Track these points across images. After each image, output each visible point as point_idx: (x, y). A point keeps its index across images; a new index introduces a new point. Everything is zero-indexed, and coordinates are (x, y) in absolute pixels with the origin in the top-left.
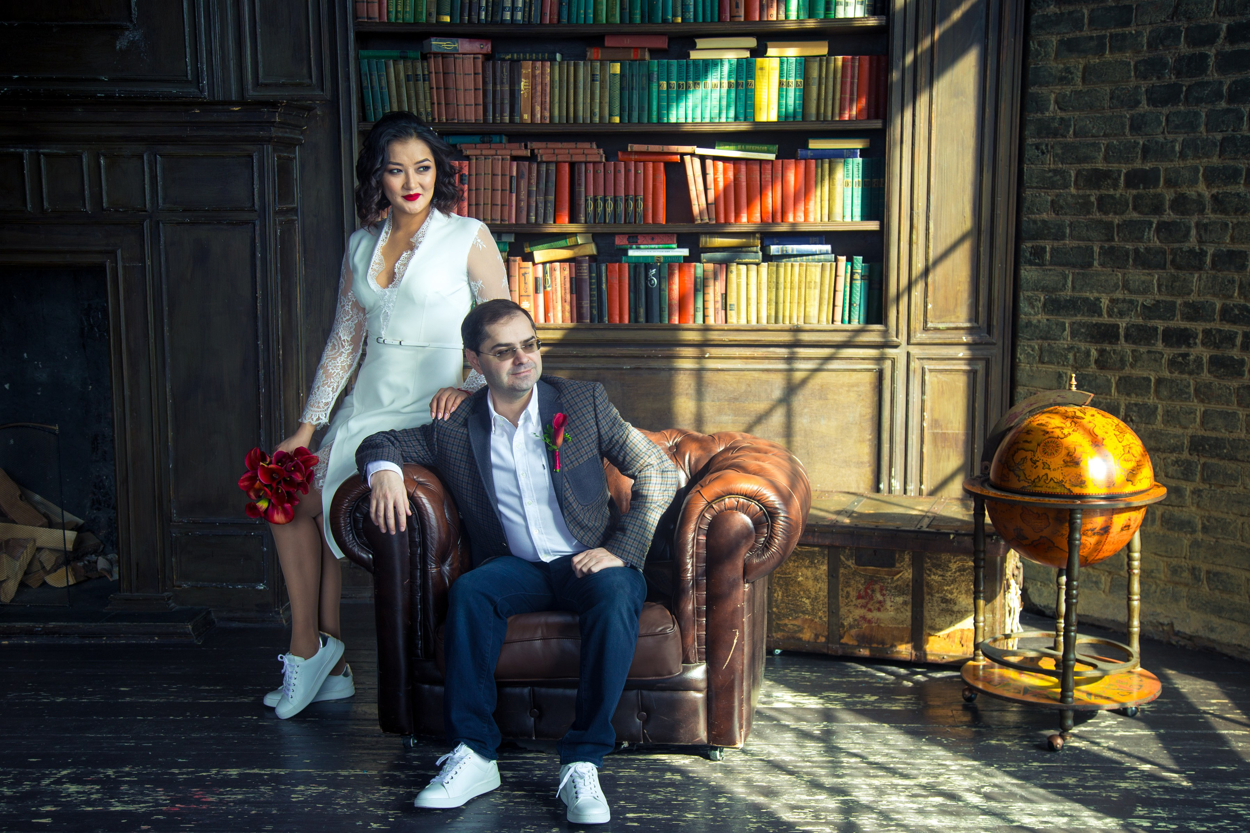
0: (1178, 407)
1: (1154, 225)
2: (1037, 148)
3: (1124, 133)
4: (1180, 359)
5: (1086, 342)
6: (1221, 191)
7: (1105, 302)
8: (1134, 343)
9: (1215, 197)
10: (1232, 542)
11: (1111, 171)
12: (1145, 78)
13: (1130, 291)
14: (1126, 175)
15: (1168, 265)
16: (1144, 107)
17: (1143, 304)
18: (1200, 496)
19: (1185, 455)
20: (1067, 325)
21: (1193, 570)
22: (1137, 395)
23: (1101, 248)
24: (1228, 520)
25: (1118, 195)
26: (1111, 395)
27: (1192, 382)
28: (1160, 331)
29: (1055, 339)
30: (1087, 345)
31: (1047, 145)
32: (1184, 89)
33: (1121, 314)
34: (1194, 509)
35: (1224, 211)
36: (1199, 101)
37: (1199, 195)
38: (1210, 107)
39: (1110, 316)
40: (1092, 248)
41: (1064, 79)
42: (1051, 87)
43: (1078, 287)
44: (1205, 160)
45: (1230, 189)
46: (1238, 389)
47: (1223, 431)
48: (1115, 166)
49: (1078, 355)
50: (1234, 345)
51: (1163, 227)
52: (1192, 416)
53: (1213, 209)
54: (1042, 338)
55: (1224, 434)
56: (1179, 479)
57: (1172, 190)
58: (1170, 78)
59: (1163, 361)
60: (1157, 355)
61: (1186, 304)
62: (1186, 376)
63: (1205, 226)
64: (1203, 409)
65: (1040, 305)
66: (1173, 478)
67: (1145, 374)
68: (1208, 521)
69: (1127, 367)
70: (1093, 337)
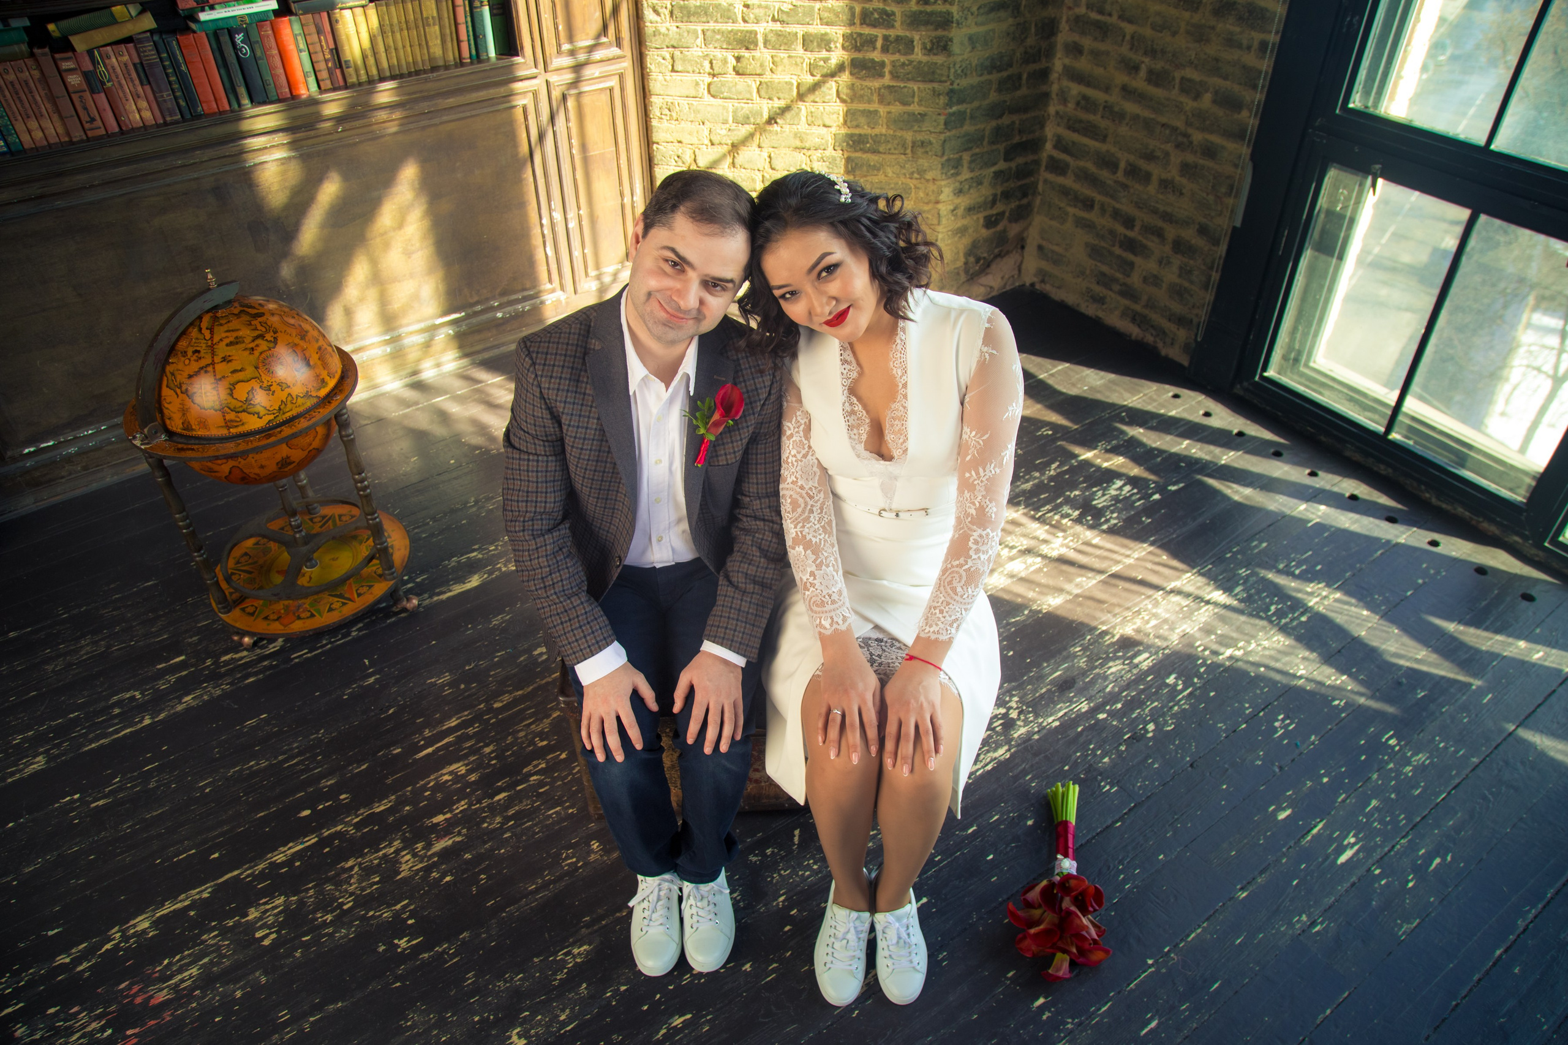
4: (822, 63)
5: (721, 48)
7: (739, 8)
8: (774, 48)
17: (780, 11)
19: (829, 153)
20: (699, 32)
22: (779, 99)
26: (752, 101)
27: (833, 85)
28: (800, 36)
29: (687, 48)
30: (724, 54)
33: (757, 21)
39: (745, 21)
46: (880, 89)
47: (865, 128)
49: (713, 62)
50: (874, 48)
52: (836, 116)
54: (674, 47)
55: (866, 131)
59: (804, 65)
60: (798, 60)
61: (826, 8)
62: (828, 79)
64: (845, 109)
65: (667, 12)
67: (787, 78)
69: (768, 72)
70: (729, 43)
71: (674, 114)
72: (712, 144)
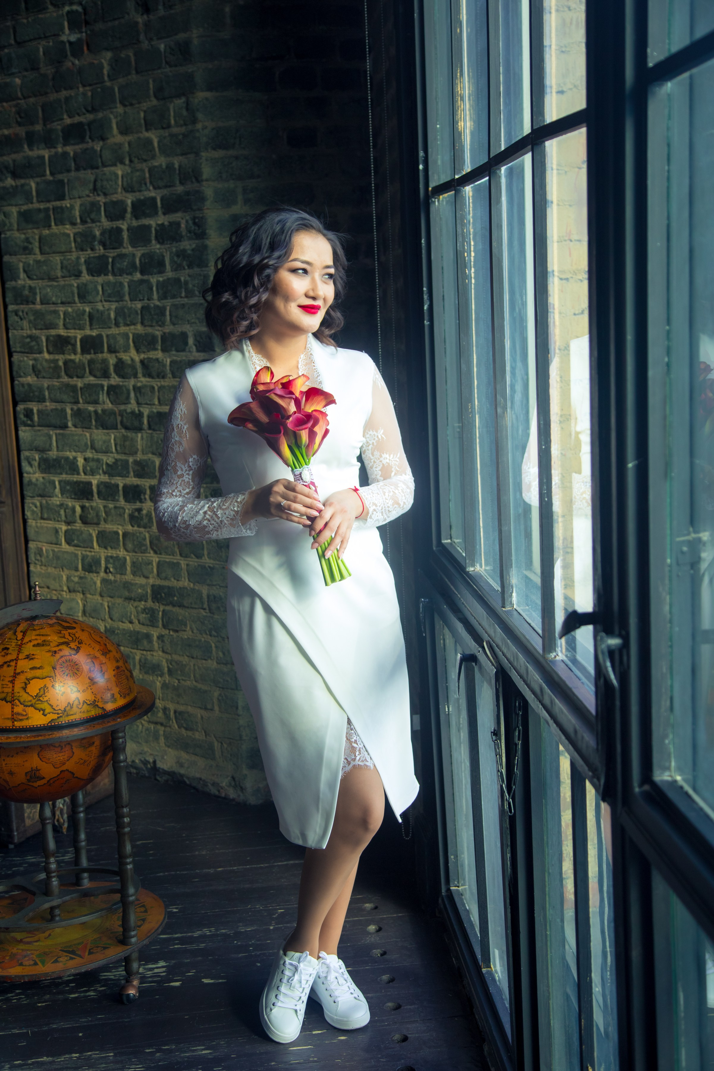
0: (140, 559)
1: (106, 388)
2: (17, 315)
3: (74, 301)
4: (136, 514)
5: (72, 498)
6: (146, 356)
7: (81, 462)
8: (104, 499)
9: (142, 362)
10: (188, 683)
11: (69, 337)
12: (82, 250)
13: (97, 452)
14: (81, 340)
15: (119, 426)
16: (86, 277)
17: (107, 464)
18: (163, 641)
19: (150, 604)
20: (57, 483)
21: (165, 710)
22: (112, 548)
23: (72, 409)
24: (184, 663)
25: (77, 360)
26: (94, 549)
27: (147, 535)
28: (120, 488)
29: (50, 497)
30: (74, 503)
31: (23, 312)
32: (110, 260)
33: (93, 473)
34: (161, 653)
35: (150, 376)
36: (122, 272)
37: (132, 360)
38: (129, 277)
39: (85, 474)
40: (65, 410)
41: (27, 250)
42: (19, 257)
43: (60, 447)
44: (132, 327)
45: (153, 355)
47: (173, 579)
48: (72, 333)
49: (67, 511)
51: (113, 391)
52: (150, 566)
53: (143, 373)
54: (40, 496)
55: (173, 583)
56: (147, 625)
57: (114, 355)
58: (100, 250)
59: (126, 516)
60: (121, 510)
61: (136, 462)
62: (142, 530)
63: (139, 388)
64: (157, 560)
65: (36, 464)
66: (143, 624)
67: (115, 529)
68: (171, 665)
69: (102, 522)
70: (75, 494)
71: (43, 560)
72: (70, 591)
